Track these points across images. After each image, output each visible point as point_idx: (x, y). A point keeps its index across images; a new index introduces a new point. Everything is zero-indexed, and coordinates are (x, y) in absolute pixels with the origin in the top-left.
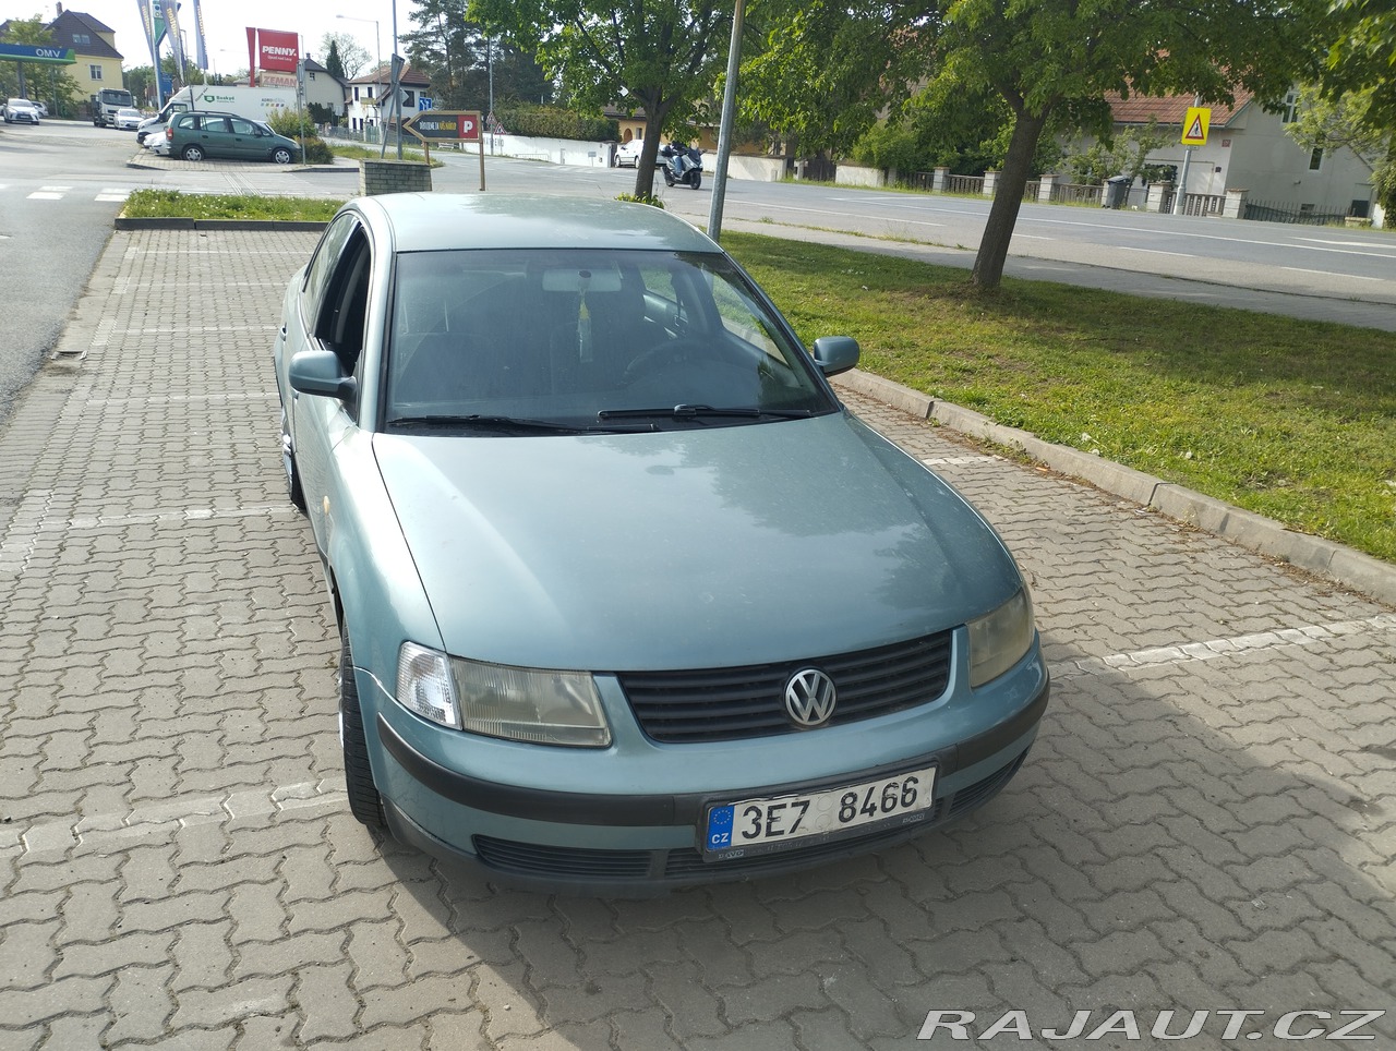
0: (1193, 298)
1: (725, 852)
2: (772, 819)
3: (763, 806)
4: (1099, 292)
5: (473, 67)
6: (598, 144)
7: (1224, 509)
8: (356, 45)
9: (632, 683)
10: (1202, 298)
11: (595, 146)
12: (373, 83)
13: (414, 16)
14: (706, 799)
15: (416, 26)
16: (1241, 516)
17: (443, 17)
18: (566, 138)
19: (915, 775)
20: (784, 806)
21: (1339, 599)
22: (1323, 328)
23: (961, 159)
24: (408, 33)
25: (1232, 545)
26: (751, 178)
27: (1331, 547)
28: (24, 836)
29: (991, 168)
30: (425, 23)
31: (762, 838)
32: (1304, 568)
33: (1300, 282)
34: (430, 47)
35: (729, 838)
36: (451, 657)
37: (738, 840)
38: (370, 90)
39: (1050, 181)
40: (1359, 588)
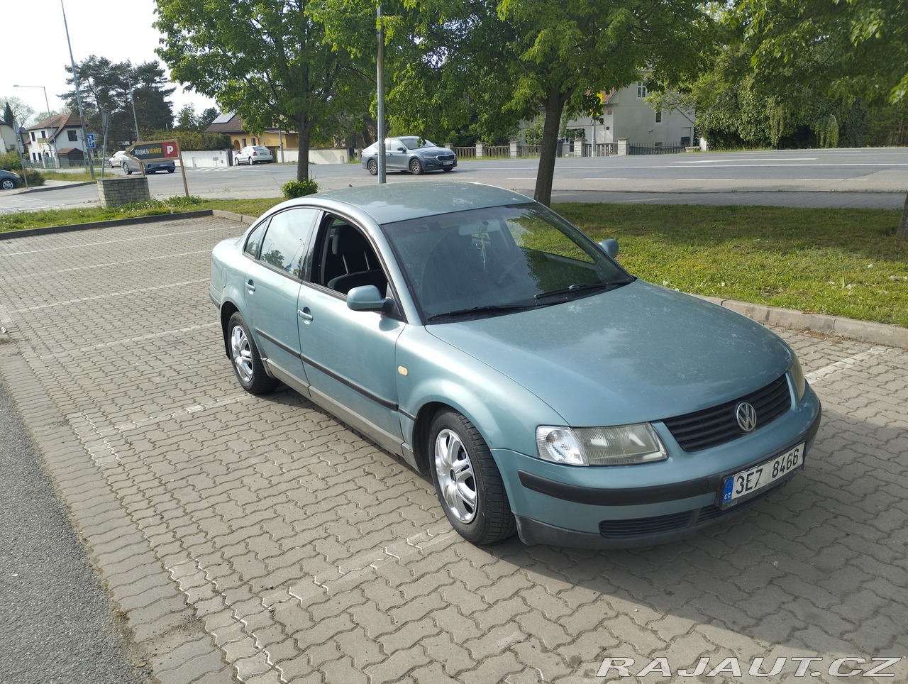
0: (651, 201)
1: (730, 503)
2: (748, 481)
3: (744, 474)
4: (600, 205)
5: (117, 110)
6: (219, 152)
7: (766, 308)
8: (21, 104)
9: (673, 424)
10: (655, 201)
11: (217, 153)
12: (45, 128)
13: (70, 81)
14: (722, 476)
15: (72, 87)
16: (777, 310)
17: (91, 80)
18: (196, 150)
19: (797, 447)
20: (753, 473)
21: (846, 344)
22: (733, 209)
23: (459, 137)
24: (67, 93)
25: (776, 327)
26: (328, 163)
27: (833, 318)
28: (290, 593)
29: (478, 141)
30: (78, 85)
31: (744, 493)
32: (820, 332)
33: (694, 186)
34: (85, 100)
35: (731, 495)
36: (573, 428)
37: (735, 495)
38: (43, 134)
39: (515, 145)
40: (853, 336)
